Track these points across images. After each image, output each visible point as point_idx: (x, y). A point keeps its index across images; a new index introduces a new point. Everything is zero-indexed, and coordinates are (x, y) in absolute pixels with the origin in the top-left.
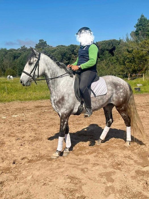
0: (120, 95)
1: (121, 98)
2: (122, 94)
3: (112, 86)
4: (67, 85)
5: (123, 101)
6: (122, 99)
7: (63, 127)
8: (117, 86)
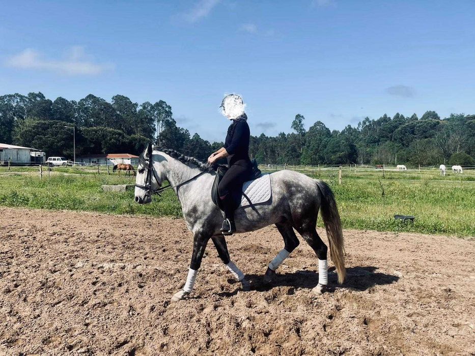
0: (297, 203)
1: (298, 208)
2: (300, 201)
3: (281, 187)
4: (203, 189)
5: (301, 213)
6: (299, 210)
7: (197, 254)
8: (291, 187)
